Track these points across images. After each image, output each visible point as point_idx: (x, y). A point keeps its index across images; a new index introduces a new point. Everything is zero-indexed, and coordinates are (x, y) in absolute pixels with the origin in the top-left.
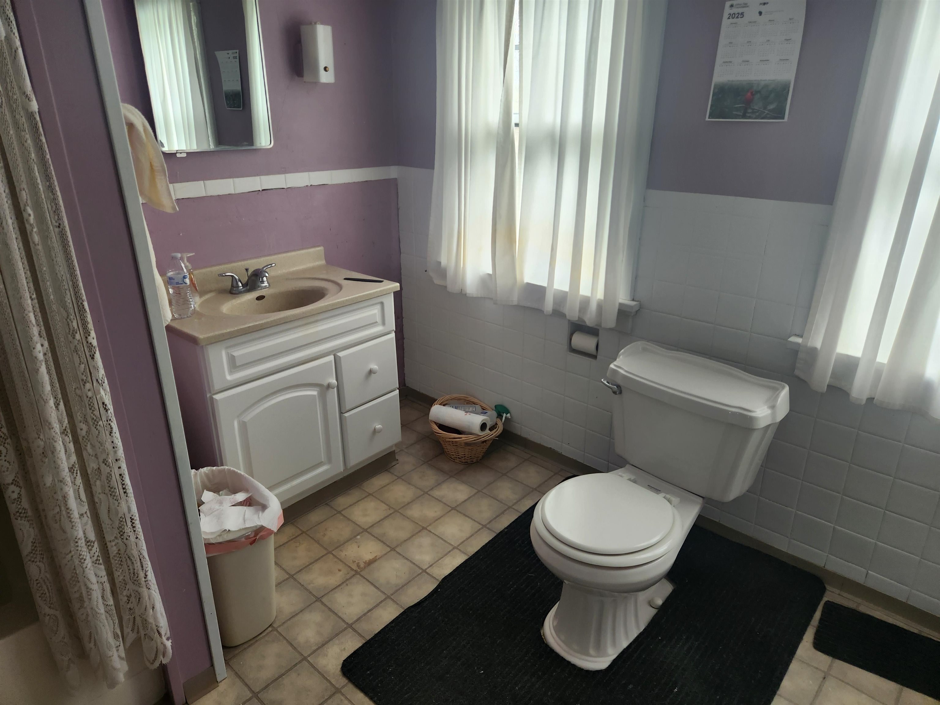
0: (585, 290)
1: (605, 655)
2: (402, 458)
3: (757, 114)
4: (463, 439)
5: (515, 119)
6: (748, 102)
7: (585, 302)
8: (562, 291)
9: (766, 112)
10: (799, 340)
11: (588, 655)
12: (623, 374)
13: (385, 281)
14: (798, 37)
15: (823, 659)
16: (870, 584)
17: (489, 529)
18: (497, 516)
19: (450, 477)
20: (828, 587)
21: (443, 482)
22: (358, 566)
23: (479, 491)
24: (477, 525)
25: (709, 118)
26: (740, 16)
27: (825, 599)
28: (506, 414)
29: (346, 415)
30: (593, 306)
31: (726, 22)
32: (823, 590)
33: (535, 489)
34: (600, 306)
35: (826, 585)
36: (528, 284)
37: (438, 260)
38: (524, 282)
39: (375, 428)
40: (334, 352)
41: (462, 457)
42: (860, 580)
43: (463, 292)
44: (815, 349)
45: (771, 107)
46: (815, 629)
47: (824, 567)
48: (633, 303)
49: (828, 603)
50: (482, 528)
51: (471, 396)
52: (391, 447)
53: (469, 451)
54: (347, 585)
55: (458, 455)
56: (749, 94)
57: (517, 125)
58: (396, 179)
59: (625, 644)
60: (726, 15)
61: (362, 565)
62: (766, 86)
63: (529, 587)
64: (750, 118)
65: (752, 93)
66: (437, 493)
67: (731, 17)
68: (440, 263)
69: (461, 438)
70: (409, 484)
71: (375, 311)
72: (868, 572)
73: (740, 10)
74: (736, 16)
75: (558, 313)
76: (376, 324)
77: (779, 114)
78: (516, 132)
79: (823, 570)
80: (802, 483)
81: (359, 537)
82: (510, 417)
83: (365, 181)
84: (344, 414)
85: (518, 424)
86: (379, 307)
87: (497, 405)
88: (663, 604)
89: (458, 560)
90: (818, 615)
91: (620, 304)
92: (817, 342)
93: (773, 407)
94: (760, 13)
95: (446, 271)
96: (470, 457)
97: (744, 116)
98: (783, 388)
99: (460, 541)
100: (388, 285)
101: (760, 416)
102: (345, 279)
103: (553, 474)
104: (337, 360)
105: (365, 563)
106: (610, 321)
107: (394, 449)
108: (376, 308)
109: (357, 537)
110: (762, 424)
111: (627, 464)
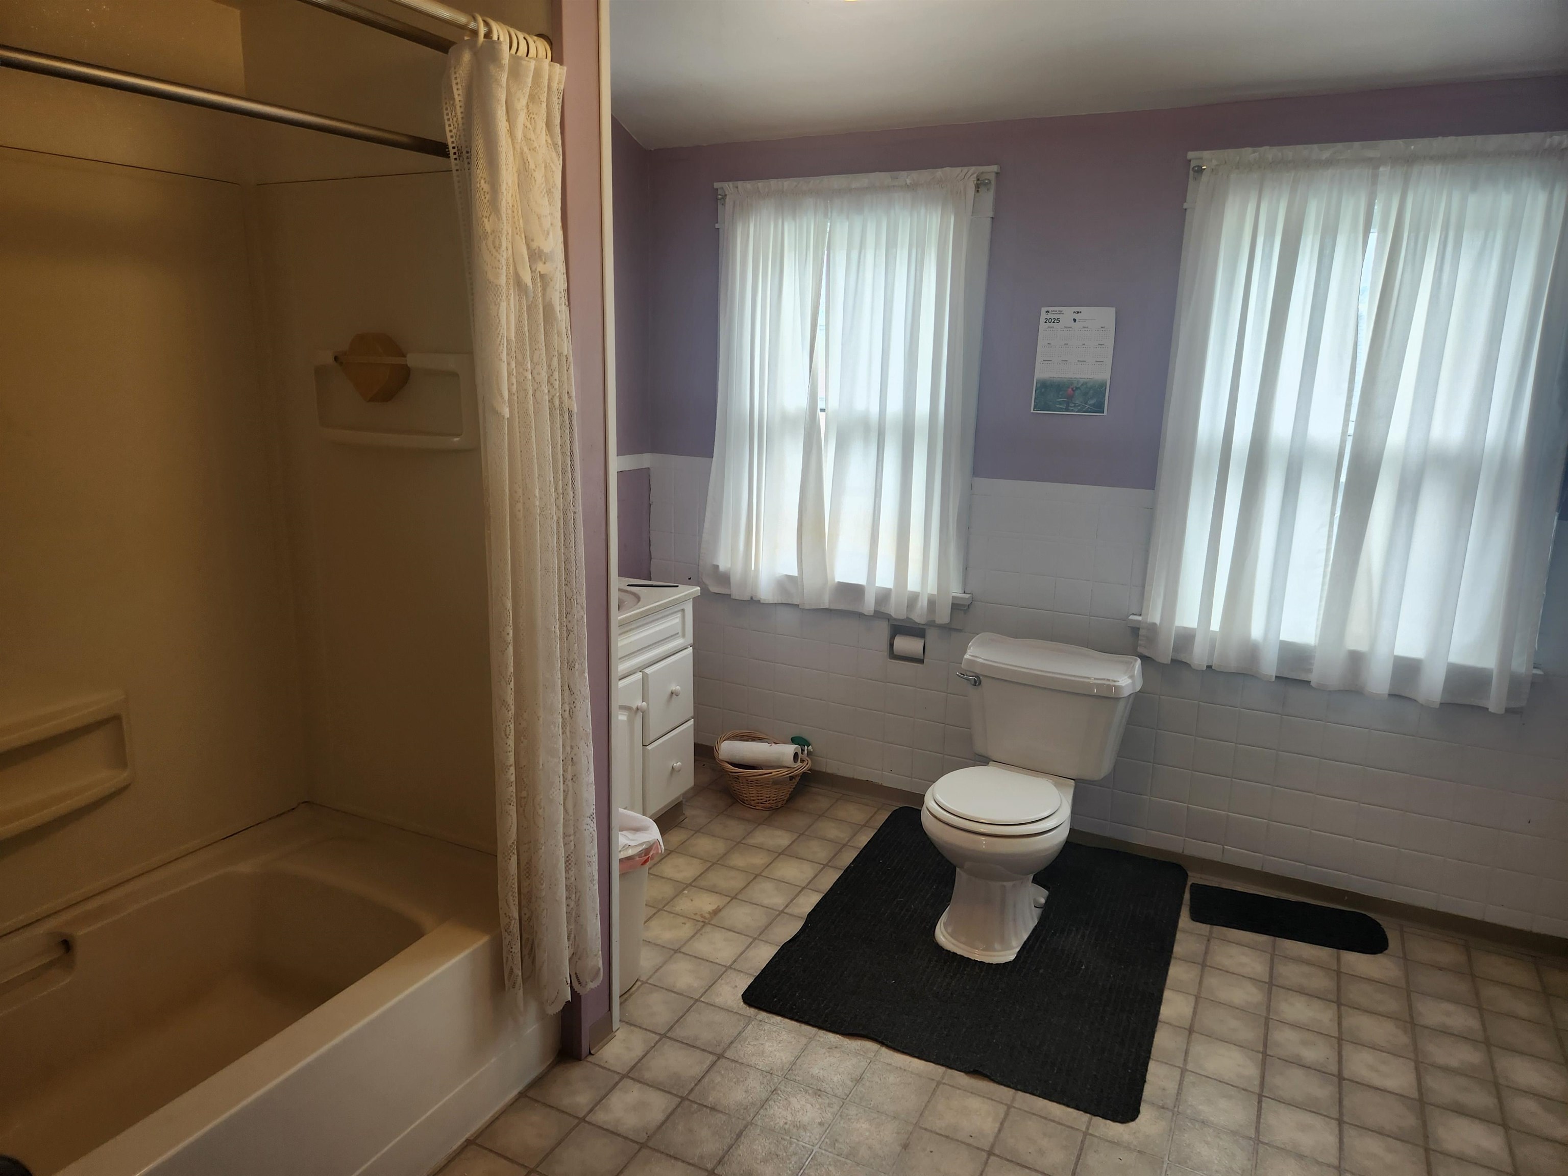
0: (913, 584)
1: (1010, 948)
2: (688, 812)
3: (1079, 408)
4: (773, 774)
5: (821, 405)
6: (1070, 397)
7: (913, 599)
8: (884, 588)
9: (1088, 406)
10: (1140, 618)
11: (995, 950)
12: (982, 663)
13: (679, 585)
14: (1110, 342)
15: (1204, 928)
16: (1228, 860)
17: (831, 867)
18: (836, 855)
19: (759, 825)
20: (1190, 874)
21: (754, 830)
22: (704, 918)
23: (801, 835)
24: (817, 865)
25: (1034, 410)
26: (1056, 321)
27: (1189, 883)
28: (808, 747)
29: (649, 748)
30: (923, 603)
31: (1043, 326)
32: (1186, 876)
33: (864, 826)
34: (932, 603)
35: (1188, 872)
36: (839, 583)
37: (715, 563)
38: (834, 580)
39: (673, 767)
40: (641, 669)
41: (766, 801)
42: (1218, 858)
43: (754, 599)
44: (1155, 624)
45: (1092, 402)
46: (1188, 906)
47: (1183, 852)
48: (967, 596)
49: (1193, 885)
50: (824, 867)
51: (757, 731)
52: (678, 798)
53: (775, 792)
54: (701, 934)
55: (761, 800)
56: (1070, 390)
57: (823, 410)
58: (649, 468)
59: (1025, 937)
60: (1042, 320)
61: (707, 916)
62: (1085, 383)
63: (904, 910)
64: (1072, 411)
65: (1072, 389)
66: (751, 841)
67: (1048, 321)
68: (718, 566)
69: (771, 773)
70: (713, 836)
71: (676, 620)
72: (1223, 847)
73: (1056, 316)
74: (1053, 321)
75: (879, 615)
76: (677, 636)
77: (1099, 408)
78: (822, 416)
79: (1182, 856)
80: (1153, 766)
81: (686, 892)
82: (812, 750)
83: (637, 470)
84: (647, 747)
85: (822, 757)
86: (679, 615)
87: (796, 737)
88: (1046, 902)
89: (814, 899)
90: (1187, 896)
91: (953, 597)
92: (1155, 616)
93: (1132, 677)
94: (1075, 320)
95: (730, 576)
96: (776, 800)
97: (1067, 410)
98: (1136, 660)
99: (807, 881)
100: (689, 590)
101: (1123, 685)
102: (628, 585)
103: (876, 809)
104: (645, 678)
105: (709, 913)
106: (943, 616)
107: (681, 799)
108: (677, 617)
109: (684, 892)
110: (1126, 693)
111: (990, 761)
